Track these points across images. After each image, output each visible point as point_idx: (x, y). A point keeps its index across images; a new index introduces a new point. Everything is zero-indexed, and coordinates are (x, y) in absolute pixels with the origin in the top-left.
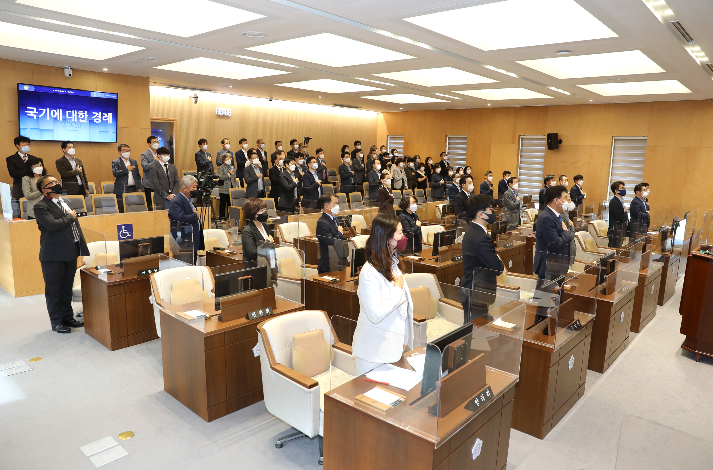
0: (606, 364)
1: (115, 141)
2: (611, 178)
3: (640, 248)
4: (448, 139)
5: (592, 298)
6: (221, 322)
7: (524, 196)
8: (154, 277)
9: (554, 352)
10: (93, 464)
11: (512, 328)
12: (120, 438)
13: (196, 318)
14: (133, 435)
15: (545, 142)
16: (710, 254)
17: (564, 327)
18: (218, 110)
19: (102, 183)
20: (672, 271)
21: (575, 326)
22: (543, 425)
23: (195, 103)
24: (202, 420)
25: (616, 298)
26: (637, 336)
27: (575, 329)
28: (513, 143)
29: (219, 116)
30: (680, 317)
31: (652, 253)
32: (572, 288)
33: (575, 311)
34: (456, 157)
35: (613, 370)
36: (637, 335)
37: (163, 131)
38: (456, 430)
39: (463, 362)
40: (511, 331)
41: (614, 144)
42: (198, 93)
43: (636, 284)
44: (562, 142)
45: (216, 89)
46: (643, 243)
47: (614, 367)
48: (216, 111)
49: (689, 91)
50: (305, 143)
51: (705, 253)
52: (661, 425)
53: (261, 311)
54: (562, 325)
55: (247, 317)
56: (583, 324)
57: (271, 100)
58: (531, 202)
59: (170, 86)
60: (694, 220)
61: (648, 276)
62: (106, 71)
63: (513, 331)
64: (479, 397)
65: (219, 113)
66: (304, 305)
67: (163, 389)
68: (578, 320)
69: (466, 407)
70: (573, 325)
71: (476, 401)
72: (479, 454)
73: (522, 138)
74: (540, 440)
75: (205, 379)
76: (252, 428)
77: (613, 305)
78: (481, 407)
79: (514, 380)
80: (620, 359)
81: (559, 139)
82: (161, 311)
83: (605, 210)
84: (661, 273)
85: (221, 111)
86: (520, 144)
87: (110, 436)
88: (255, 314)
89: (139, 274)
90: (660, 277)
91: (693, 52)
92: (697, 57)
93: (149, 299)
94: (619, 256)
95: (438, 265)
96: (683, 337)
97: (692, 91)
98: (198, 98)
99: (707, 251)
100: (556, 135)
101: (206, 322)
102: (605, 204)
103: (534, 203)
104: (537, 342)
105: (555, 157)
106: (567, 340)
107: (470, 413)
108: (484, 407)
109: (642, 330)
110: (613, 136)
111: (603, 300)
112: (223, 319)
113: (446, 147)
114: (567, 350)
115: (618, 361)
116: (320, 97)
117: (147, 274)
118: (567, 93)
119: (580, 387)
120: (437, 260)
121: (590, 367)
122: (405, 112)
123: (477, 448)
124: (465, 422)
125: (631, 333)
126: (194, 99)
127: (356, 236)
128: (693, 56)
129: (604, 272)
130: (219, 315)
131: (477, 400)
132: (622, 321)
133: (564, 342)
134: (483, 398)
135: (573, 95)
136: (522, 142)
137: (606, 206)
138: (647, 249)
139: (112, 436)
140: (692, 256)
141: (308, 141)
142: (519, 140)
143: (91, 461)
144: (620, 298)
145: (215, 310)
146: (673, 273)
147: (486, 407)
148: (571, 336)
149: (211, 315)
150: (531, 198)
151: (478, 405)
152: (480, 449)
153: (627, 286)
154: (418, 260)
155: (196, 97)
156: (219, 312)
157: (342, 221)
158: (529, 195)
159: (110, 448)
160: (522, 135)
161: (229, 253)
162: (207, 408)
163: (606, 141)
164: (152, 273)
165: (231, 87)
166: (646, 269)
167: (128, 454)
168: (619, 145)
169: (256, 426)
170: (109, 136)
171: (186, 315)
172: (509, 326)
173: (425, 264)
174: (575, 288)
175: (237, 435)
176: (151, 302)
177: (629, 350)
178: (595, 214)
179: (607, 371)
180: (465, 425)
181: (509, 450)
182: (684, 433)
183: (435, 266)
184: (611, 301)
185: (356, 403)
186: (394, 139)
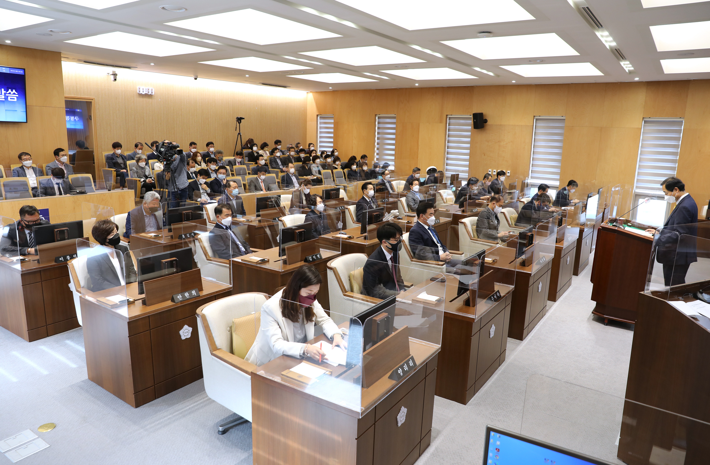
0: (525, 332)
1: (25, 121)
2: (533, 156)
3: (556, 222)
4: (378, 119)
5: (512, 270)
6: (145, 306)
7: (451, 175)
8: (72, 263)
9: (475, 321)
10: (10, 460)
11: (436, 301)
12: (40, 430)
13: (119, 303)
14: (54, 427)
15: (471, 122)
16: (617, 226)
17: (484, 298)
18: (139, 89)
19: (11, 166)
20: (586, 243)
21: (495, 297)
22: (466, 391)
23: (114, 81)
24: (129, 406)
25: (534, 269)
26: (554, 305)
27: (495, 300)
28: (441, 122)
29: (141, 95)
30: (591, 285)
31: (568, 227)
32: (494, 261)
33: (495, 283)
34: (386, 136)
35: (532, 337)
36: (554, 303)
37: (81, 111)
38: (379, 399)
39: (387, 335)
40: (434, 303)
41: (536, 124)
42: (118, 70)
43: (552, 256)
44: (487, 121)
45: (136, 66)
46: (560, 217)
47: (532, 334)
48: (137, 90)
49: (602, 74)
50: (237, 123)
51: (613, 225)
52: (572, 384)
53: (187, 293)
54: (483, 297)
55: (173, 300)
56: (502, 295)
57: (196, 79)
58: (458, 180)
59: (85, 62)
60: (606, 195)
61: (564, 248)
62: (9, 43)
63: (437, 303)
64: (402, 367)
65: (141, 92)
66: (232, 286)
67: (87, 378)
68: (498, 291)
69: (390, 377)
70: (493, 296)
71: (399, 371)
72: (404, 421)
73: (449, 118)
74: (464, 405)
75: (131, 364)
76: (181, 411)
77: (531, 276)
78: (404, 377)
79: (436, 350)
80: (538, 327)
81: (484, 119)
82: (80, 297)
83: (528, 187)
84: (576, 245)
85: (143, 89)
86: (447, 123)
87: (29, 430)
88: (181, 297)
89: (57, 260)
90: (575, 249)
91: (602, 36)
92: (606, 41)
93: (68, 286)
94: (536, 230)
95: (367, 243)
96: (594, 304)
97: (604, 74)
98: (117, 76)
99: (615, 224)
100: (481, 115)
101: (128, 307)
102: (527, 181)
103: (461, 180)
104: (460, 313)
105: (481, 136)
106: (487, 310)
107: (394, 382)
108: (408, 376)
109: (559, 299)
110: (534, 116)
111: (522, 271)
112: (147, 303)
113: (376, 126)
114: (488, 319)
115: (537, 329)
116: (247, 76)
117: (66, 260)
118: (491, 74)
119: (501, 354)
120: (365, 238)
121: (511, 335)
122: (334, 92)
123: (401, 416)
124: (389, 391)
125: (548, 301)
126: (112, 76)
127: (286, 216)
128: (603, 40)
129: (522, 245)
130: (143, 299)
131: (401, 370)
132: (540, 291)
133: (484, 312)
134: (406, 368)
135: (498, 76)
136: (449, 122)
137: (528, 183)
138: (563, 223)
139: (30, 429)
140: (601, 228)
141: (241, 121)
142: (446, 119)
143: (6, 457)
144: (538, 269)
145: (139, 294)
146: (587, 245)
147: (409, 376)
148: (491, 307)
149: (134, 300)
150: (458, 177)
151: (402, 374)
152: (405, 416)
153: (544, 258)
154: (346, 239)
155: (115, 75)
156: (143, 296)
157: (272, 201)
158: (457, 173)
159: (28, 442)
160: (449, 115)
161: (154, 236)
162: (134, 394)
163: (528, 121)
164: (71, 259)
165: (152, 64)
166: (562, 242)
167: (49, 446)
168: (540, 124)
169: (185, 409)
170: (18, 115)
171: (108, 300)
172: (433, 298)
173: (354, 242)
174: (497, 261)
175: (166, 418)
176: (71, 290)
177: (546, 317)
178: (517, 191)
179: (527, 338)
180: (389, 394)
181: (433, 416)
182: (591, 389)
183: (364, 244)
184: (530, 273)
185: (282, 379)
186: (324, 119)
